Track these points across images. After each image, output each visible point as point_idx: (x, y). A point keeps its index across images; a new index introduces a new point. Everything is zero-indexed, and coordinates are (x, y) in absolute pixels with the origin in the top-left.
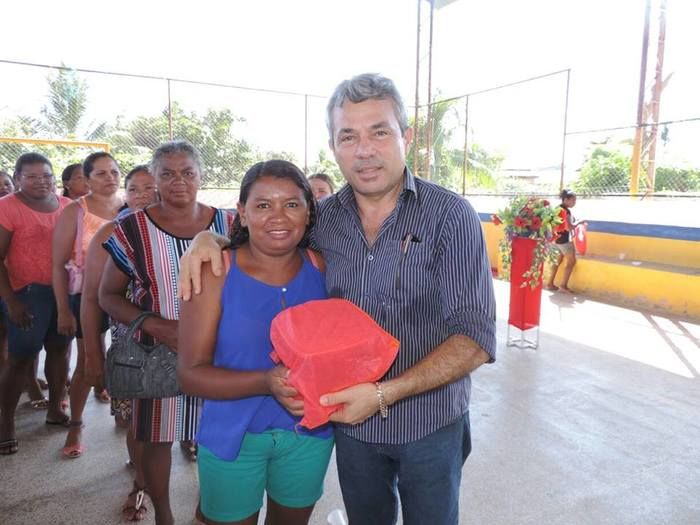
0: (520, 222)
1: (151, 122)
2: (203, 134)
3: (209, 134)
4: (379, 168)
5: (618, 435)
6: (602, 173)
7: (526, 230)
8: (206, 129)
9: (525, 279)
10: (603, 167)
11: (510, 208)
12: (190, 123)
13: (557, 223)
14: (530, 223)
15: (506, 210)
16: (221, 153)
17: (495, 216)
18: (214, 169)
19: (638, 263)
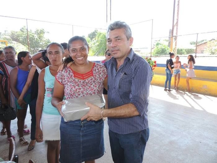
1: (16, 33)
2: (35, 37)
3: (37, 37)
4: (118, 50)
6: (160, 50)
8: (36, 35)
10: (160, 48)
12: (30, 34)
16: (41, 44)
18: (39, 48)
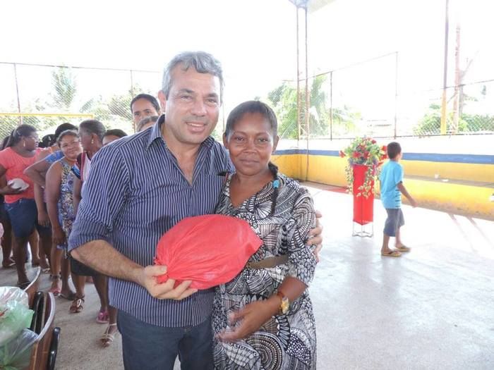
0: (357, 155)
5: (412, 284)
6: (431, 120)
7: (361, 160)
9: (360, 191)
10: (431, 117)
11: (351, 146)
13: (381, 155)
14: (363, 155)
15: (349, 148)
17: (341, 152)
19: (447, 180)
